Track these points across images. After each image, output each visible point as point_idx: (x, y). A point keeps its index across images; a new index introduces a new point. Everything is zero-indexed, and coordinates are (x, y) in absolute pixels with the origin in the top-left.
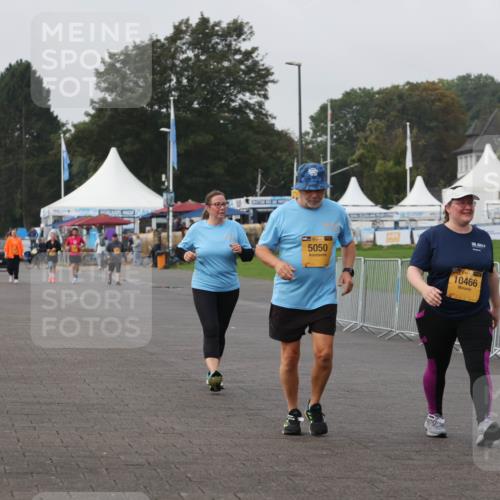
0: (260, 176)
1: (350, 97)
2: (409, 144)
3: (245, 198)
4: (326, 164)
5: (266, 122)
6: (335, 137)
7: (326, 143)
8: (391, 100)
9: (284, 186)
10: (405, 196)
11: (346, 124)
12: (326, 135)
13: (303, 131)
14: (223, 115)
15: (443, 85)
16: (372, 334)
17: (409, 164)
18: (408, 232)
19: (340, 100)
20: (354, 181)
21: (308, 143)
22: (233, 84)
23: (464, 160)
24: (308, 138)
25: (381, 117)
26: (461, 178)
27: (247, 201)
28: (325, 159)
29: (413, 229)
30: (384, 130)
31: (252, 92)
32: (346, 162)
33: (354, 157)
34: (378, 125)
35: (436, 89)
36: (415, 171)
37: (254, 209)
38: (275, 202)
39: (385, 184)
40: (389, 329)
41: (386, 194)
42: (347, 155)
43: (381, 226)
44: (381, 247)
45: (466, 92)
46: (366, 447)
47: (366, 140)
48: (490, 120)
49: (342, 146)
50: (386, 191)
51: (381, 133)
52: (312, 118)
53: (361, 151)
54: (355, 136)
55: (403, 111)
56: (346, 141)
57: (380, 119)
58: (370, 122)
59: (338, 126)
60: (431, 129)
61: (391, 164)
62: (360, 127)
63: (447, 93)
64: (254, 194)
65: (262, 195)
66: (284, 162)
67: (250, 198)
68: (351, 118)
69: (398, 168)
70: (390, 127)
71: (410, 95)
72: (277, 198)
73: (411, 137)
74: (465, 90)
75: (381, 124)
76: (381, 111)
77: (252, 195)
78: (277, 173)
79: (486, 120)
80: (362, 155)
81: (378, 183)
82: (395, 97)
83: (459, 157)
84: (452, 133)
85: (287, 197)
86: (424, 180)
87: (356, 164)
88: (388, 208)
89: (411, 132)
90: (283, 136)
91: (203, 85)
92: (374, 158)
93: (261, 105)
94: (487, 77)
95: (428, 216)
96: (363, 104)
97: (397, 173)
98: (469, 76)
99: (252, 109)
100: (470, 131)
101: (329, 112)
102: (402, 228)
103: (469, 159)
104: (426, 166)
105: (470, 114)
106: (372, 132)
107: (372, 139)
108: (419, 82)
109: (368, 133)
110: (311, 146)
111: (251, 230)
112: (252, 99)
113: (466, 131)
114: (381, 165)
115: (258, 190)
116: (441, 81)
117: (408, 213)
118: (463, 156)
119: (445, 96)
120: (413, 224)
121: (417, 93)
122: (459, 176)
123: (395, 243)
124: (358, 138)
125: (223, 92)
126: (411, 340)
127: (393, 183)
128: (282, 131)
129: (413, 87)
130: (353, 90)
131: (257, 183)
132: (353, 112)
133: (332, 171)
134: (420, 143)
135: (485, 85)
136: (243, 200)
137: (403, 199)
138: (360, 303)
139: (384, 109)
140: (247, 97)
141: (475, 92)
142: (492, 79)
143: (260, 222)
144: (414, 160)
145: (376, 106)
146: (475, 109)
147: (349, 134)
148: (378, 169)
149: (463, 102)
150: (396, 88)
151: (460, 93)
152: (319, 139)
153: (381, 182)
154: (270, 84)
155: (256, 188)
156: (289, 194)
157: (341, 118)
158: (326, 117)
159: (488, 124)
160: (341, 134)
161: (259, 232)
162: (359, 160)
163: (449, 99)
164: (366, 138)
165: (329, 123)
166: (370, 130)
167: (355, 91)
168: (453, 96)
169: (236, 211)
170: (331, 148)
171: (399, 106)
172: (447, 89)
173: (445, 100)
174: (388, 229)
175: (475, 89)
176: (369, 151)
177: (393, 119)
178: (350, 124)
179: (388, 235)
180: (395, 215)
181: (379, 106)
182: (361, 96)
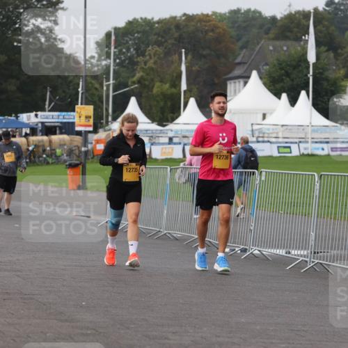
0: (48, 93)
1: (132, 26)
2: (183, 68)
3: (34, 113)
4: (109, 85)
6: (118, 61)
7: (109, 66)
8: (170, 29)
9: (70, 103)
10: (179, 115)
11: (128, 50)
12: (110, 59)
14: (16, 37)
15: (216, 16)
17: (184, 87)
18: (180, 147)
19: (124, 28)
20: (133, 101)
21: (93, 66)
23: (233, 85)
24: (94, 61)
25: (159, 44)
26: (230, 100)
27: (36, 116)
28: (108, 80)
29: (185, 145)
30: (162, 56)
32: (128, 83)
33: (134, 79)
34: (156, 51)
35: (209, 21)
36: (189, 93)
37: (42, 123)
39: (162, 104)
40: (158, 230)
41: (163, 113)
42: (128, 77)
43: (157, 142)
44: (156, 160)
45: (236, 25)
46: (128, 328)
47: (145, 65)
48: (257, 49)
49: (125, 69)
50: (162, 110)
51: (158, 58)
52: (97, 43)
53: (141, 74)
54: (135, 60)
55: (180, 41)
56: (127, 65)
57: (159, 46)
58: (150, 48)
59: (120, 51)
60: (204, 56)
61: (167, 86)
62: (140, 53)
63: (219, 25)
64: (43, 110)
65: (50, 111)
66: (71, 82)
67: (39, 113)
68: (133, 45)
69: (174, 90)
70: (168, 53)
71: (187, 25)
72: (63, 113)
73: (186, 63)
74: (237, 22)
75: (160, 50)
76: (160, 39)
78: (64, 92)
79: (253, 50)
80: (142, 76)
81: (155, 103)
82: (172, 27)
83: (228, 83)
84: (223, 60)
85: (72, 113)
86: (197, 101)
87: (136, 86)
88: (164, 126)
89: (186, 58)
92: (152, 80)
94: (255, 12)
96: (144, 32)
97: (172, 95)
98: (239, 10)
100: (238, 60)
101: (113, 38)
102: (175, 144)
103: (237, 84)
104: (197, 89)
105: (240, 44)
106: (151, 57)
107: (151, 64)
108: (195, 14)
109: (148, 57)
111: (39, 141)
113: (235, 59)
114: (158, 87)
115: (47, 106)
116: (214, 13)
117: (181, 130)
118: (232, 81)
119: (218, 27)
120: (185, 141)
121: (193, 23)
123: (169, 157)
124: (138, 62)
125: (17, 17)
126: (177, 239)
127: (169, 104)
129: (189, 18)
130: (135, 19)
131: (45, 100)
132: (134, 39)
133: (114, 91)
134: (194, 68)
135: (254, 18)
136: (32, 114)
137: (177, 117)
139: (162, 37)
141: (244, 25)
142: (260, 13)
143: (47, 135)
144: (188, 84)
145: (156, 34)
146: (244, 39)
147: (130, 58)
148: (155, 90)
149: (233, 33)
150: (175, 18)
151: (230, 25)
152: (104, 63)
153: (158, 101)
154: (60, 11)
155: (45, 105)
156: (73, 110)
157: (125, 44)
158: (110, 43)
159: (255, 52)
160: (123, 58)
161: (47, 144)
162: (139, 82)
163: (221, 30)
164: (145, 63)
165: (113, 48)
166: (150, 55)
167: (137, 21)
168: (225, 27)
169: (27, 124)
170: (114, 70)
171: (176, 35)
172: (220, 21)
173: (218, 31)
174: (163, 144)
175: (245, 22)
176: (148, 74)
177: (170, 46)
178: (132, 50)
179: (162, 149)
180: (170, 132)
181: (158, 34)
182: (142, 25)
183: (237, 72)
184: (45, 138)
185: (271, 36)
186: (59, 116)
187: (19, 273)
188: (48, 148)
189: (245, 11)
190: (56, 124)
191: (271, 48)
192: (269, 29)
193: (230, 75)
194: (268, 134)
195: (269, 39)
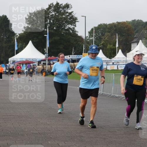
0: (73, 49)
1: (100, 26)
2: (117, 40)
5: (75, 34)
6: (95, 38)
7: (93, 39)
8: (112, 27)
9: (80, 52)
10: (116, 55)
11: (99, 34)
12: (93, 37)
13: (86, 36)
14: (63, 31)
15: (128, 22)
16: (105, 95)
17: (117, 46)
18: (116, 66)
19: (97, 27)
20: (101, 51)
21: (87, 40)
22: (66, 22)
23: (133, 45)
24: (88, 38)
25: (109, 32)
26: (132, 50)
27: (69, 56)
28: (93, 44)
29: (118, 65)
30: (110, 36)
31: (71, 25)
32: (99, 45)
33: (101, 44)
35: (125, 24)
36: (119, 48)
37: (71, 59)
38: (77, 57)
39: (110, 52)
40: (110, 94)
41: (110, 55)
42: (99, 43)
43: (109, 64)
44: (109, 70)
45: (134, 25)
46: (103, 129)
48: (141, 33)
50: (110, 54)
51: (109, 37)
52: (89, 32)
53: (103, 42)
54: (101, 37)
55: (116, 30)
56: (98, 39)
58: (106, 33)
59: (96, 34)
60: (124, 35)
61: (112, 46)
62: (103, 35)
63: (129, 25)
64: (71, 54)
65: (74, 55)
66: (80, 45)
67: (70, 56)
68: (100, 32)
69: (114, 47)
70: (112, 35)
71: (118, 25)
72: (78, 56)
73: (118, 38)
74: (134, 24)
75: (109, 34)
76: (109, 30)
77: (71, 55)
78: (78, 48)
80: (103, 43)
81: (108, 51)
83: (132, 44)
84: (130, 37)
86: (122, 50)
88: (111, 59)
89: (118, 36)
90: (80, 37)
91: (57, 22)
92: (107, 44)
93: (74, 28)
94: (141, 20)
95: (122, 61)
96: (104, 28)
97: (114, 49)
98: (135, 20)
99: (71, 30)
100: (135, 36)
101: (94, 30)
102: (115, 65)
103: (135, 44)
104: (122, 46)
105: (135, 31)
106: (106, 37)
107: (106, 39)
108: (121, 22)
109: (105, 37)
110: (88, 40)
112: (71, 27)
113: (134, 36)
114: (109, 46)
115: (73, 53)
116: (127, 21)
117: (117, 60)
119: (128, 26)
120: (118, 63)
121: (120, 25)
122: (132, 49)
123: (113, 69)
125: (63, 25)
126: (117, 97)
127: (112, 51)
128: (80, 36)
129: (119, 23)
130: (101, 24)
131: (72, 51)
134: (120, 40)
135: (140, 23)
136: (68, 56)
137: (115, 56)
138: (102, 86)
139: (110, 30)
140: (70, 26)
141: (137, 25)
142: (142, 21)
143: (73, 63)
144: (119, 45)
145: (108, 29)
146: (137, 30)
148: (108, 47)
149: (133, 28)
150: (114, 23)
152: (91, 38)
153: (109, 51)
154: (77, 22)
155: (72, 53)
156: (82, 55)
157: (97, 32)
158: (93, 32)
160: (97, 37)
161: (73, 66)
162: (103, 45)
163: (129, 27)
164: (105, 38)
165: (94, 34)
166: (106, 36)
167: (102, 24)
168: (131, 26)
169: (66, 59)
170: (94, 41)
171: (115, 29)
172: (129, 24)
173: (128, 27)
174: (111, 65)
175: (137, 24)
176: (105, 42)
177: (112, 33)
178: (100, 34)
179: (110, 66)
180: (113, 61)
181: (109, 29)
182: (103, 26)
183: (135, 40)
184: (72, 64)
185: (146, 28)
186: (77, 56)
187: (67, 110)
188: (73, 67)
189: (137, 20)
190: (76, 59)
191: (146, 32)
192: (145, 26)
193: (133, 42)
194: (145, 61)
195: (145, 29)
